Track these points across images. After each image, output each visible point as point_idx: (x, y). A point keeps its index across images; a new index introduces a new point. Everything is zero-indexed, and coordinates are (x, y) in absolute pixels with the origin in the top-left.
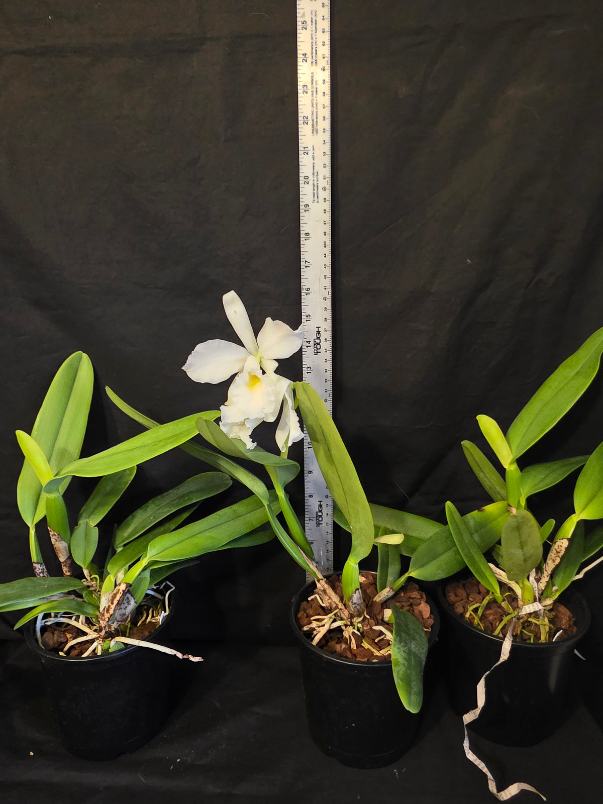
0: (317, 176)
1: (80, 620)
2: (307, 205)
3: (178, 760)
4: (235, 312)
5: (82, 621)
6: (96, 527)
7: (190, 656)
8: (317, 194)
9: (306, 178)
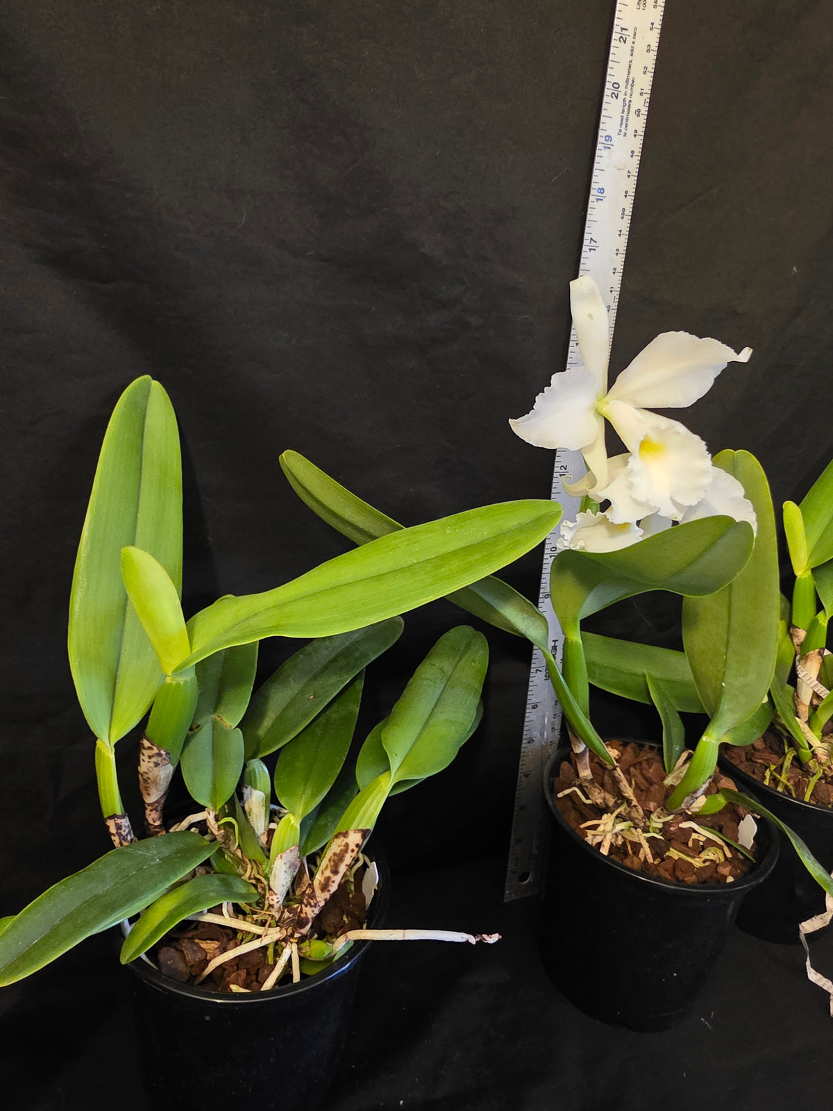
0: (632, 86)
1: (224, 910)
2: (610, 137)
3: (401, 1102)
4: (590, 316)
5: (228, 911)
6: (237, 728)
7: (483, 935)
8: (627, 119)
9: (616, 85)
